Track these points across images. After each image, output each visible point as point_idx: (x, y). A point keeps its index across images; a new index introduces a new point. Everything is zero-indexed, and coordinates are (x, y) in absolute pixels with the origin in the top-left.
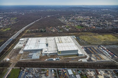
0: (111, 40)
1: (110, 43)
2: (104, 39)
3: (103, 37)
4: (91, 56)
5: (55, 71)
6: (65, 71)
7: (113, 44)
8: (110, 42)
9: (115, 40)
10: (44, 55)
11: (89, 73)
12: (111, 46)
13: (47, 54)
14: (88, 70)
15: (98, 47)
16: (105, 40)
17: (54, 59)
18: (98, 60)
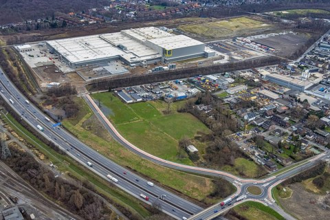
0: (251, 26)
1: (252, 33)
2: (237, 27)
3: (231, 23)
4: (230, 55)
5: (183, 81)
6: (202, 78)
7: (258, 34)
8: (251, 30)
9: (257, 26)
10: (134, 65)
11: (242, 74)
12: (256, 37)
13: (139, 62)
14: (240, 71)
15: (234, 40)
16: (238, 29)
17: (165, 68)
18: (246, 58)
